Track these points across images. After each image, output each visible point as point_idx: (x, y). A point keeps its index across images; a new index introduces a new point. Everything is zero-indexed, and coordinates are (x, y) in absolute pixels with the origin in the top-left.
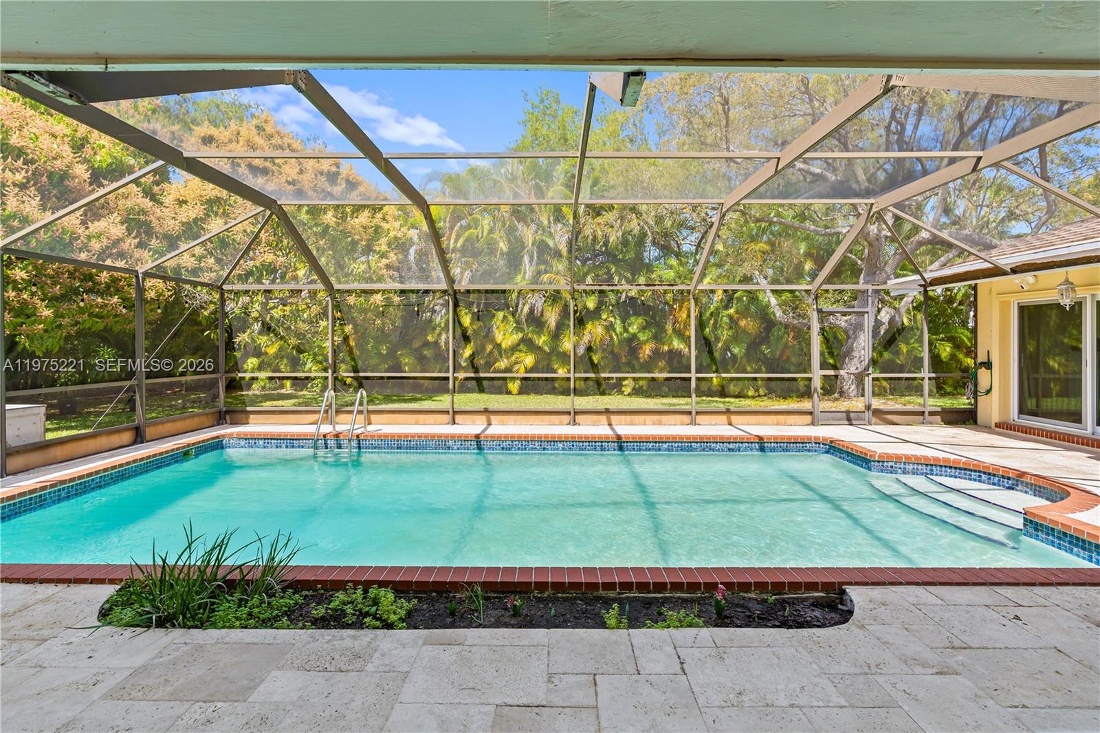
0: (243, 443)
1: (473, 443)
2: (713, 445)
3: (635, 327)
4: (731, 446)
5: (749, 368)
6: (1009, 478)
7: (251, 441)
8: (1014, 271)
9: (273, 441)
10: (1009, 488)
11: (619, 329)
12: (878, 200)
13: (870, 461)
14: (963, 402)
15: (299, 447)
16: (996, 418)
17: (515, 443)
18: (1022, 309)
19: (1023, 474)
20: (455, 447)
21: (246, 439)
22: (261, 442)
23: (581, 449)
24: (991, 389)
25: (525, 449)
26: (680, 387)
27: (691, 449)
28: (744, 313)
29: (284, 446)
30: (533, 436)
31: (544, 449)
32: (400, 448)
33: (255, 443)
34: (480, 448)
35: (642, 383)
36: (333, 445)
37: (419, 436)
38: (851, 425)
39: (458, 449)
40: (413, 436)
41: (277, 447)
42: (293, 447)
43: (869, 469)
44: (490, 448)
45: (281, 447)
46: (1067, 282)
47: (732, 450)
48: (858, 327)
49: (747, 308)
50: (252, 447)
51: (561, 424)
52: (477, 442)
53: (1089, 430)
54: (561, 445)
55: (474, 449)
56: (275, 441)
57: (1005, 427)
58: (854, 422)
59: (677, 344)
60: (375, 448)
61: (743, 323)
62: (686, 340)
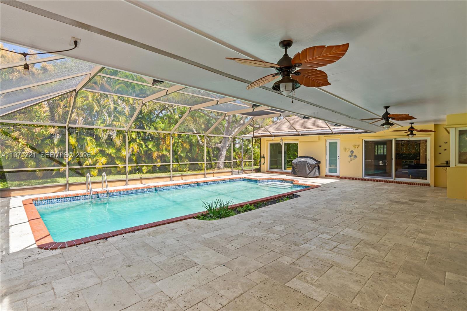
0: (43, 202)
1: (154, 189)
2: (220, 182)
3: (151, 146)
4: (224, 181)
5: (185, 161)
6: (281, 180)
7: (49, 201)
8: (274, 136)
9: (62, 199)
10: (282, 182)
11: (144, 146)
12: (255, 117)
13: (257, 181)
14: (258, 167)
15: (77, 200)
16: (266, 170)
17: (168, 187)
18: (271, 144)
19: (284, 179)
20: (147, 191)
21: (46, 200)
22: (55, 201)
23: (187, 187)
24: (264, 163)
25: (171, 189)
26: (164, 169)
27: (215, 183)
28: (185, 142)
29: (69, 200)
30: (174, 184)
31: (177, 188)
32: (126, 194)
33: (52, 201)
34: (156, 191)
35: (150, 168)
36: (95, 197)
37: (134, 189)
38: (239, 174)
39: (148, 192)
40: (131, 189)
41: (65, 202)
42: (74, 200)
43: (257, 182)
44: (159, 190)
45: (67, 201)
46: (282, 139)
47: (223, 182)
48: (223, 147)
49: (185, 140)
50: (49, 204)
51: (167, 181)
52: (155, 188)
53: (283, 171)
54: (182, 186)
55: (154, 191)
56: (64, 199)
57: (267, 172)
58: (240, 174)
59: (165, 153)
60: (115, 196)
61: (185, 145)
62: (169, 151)
